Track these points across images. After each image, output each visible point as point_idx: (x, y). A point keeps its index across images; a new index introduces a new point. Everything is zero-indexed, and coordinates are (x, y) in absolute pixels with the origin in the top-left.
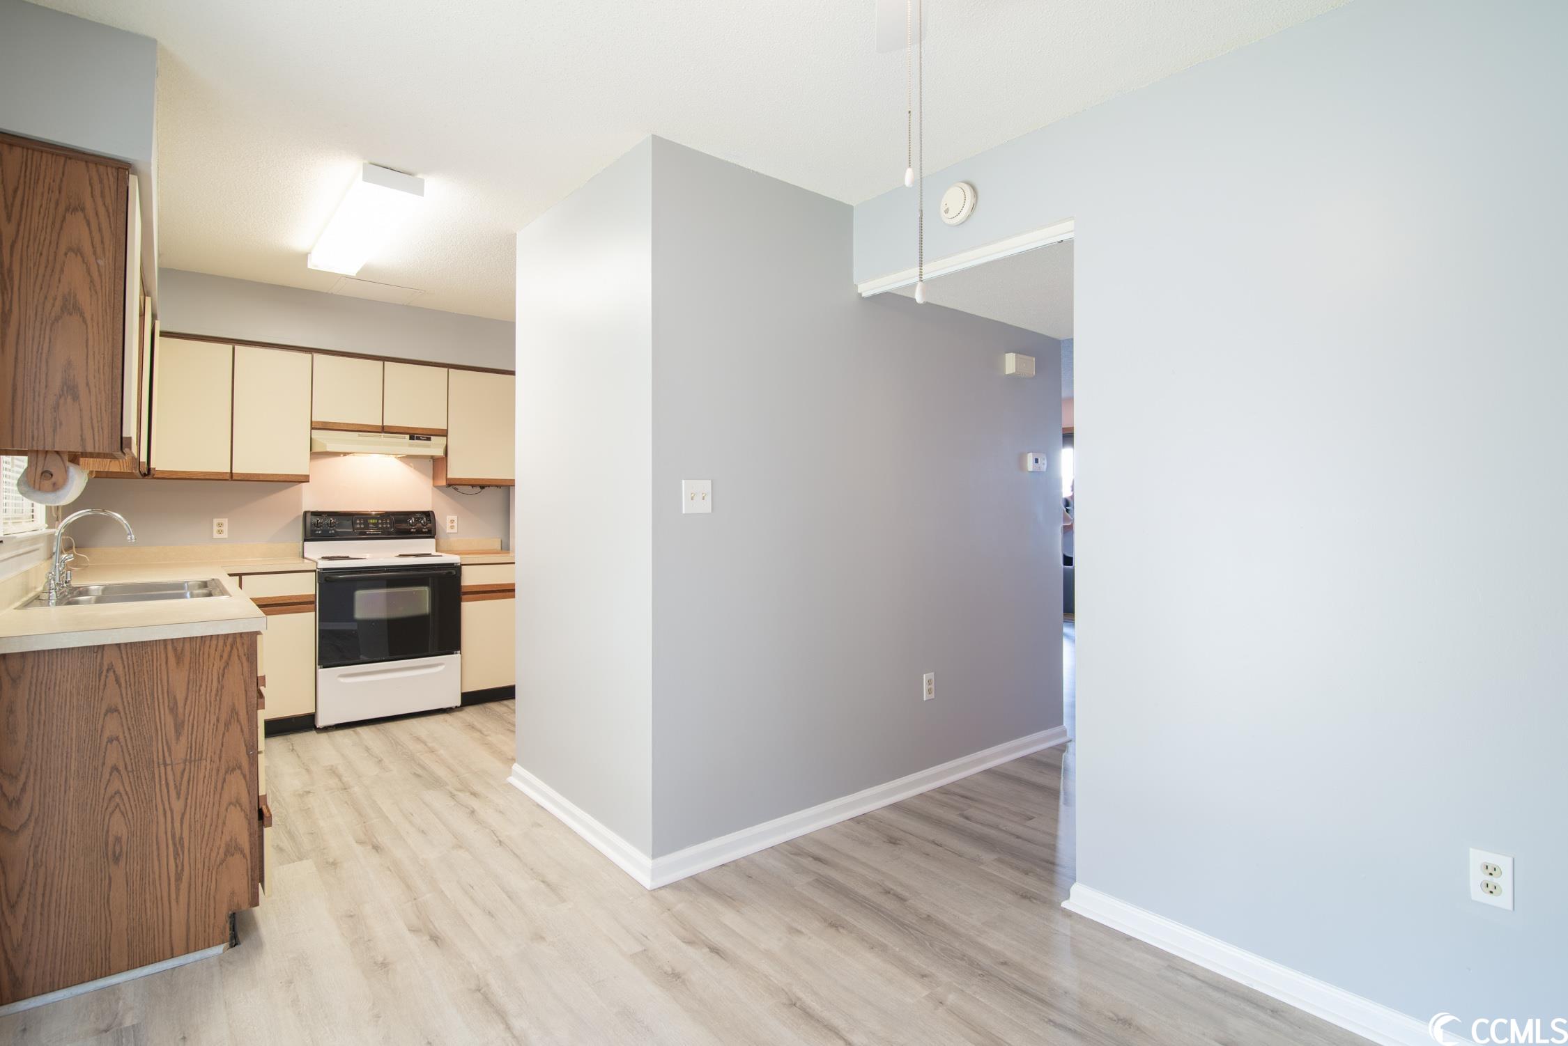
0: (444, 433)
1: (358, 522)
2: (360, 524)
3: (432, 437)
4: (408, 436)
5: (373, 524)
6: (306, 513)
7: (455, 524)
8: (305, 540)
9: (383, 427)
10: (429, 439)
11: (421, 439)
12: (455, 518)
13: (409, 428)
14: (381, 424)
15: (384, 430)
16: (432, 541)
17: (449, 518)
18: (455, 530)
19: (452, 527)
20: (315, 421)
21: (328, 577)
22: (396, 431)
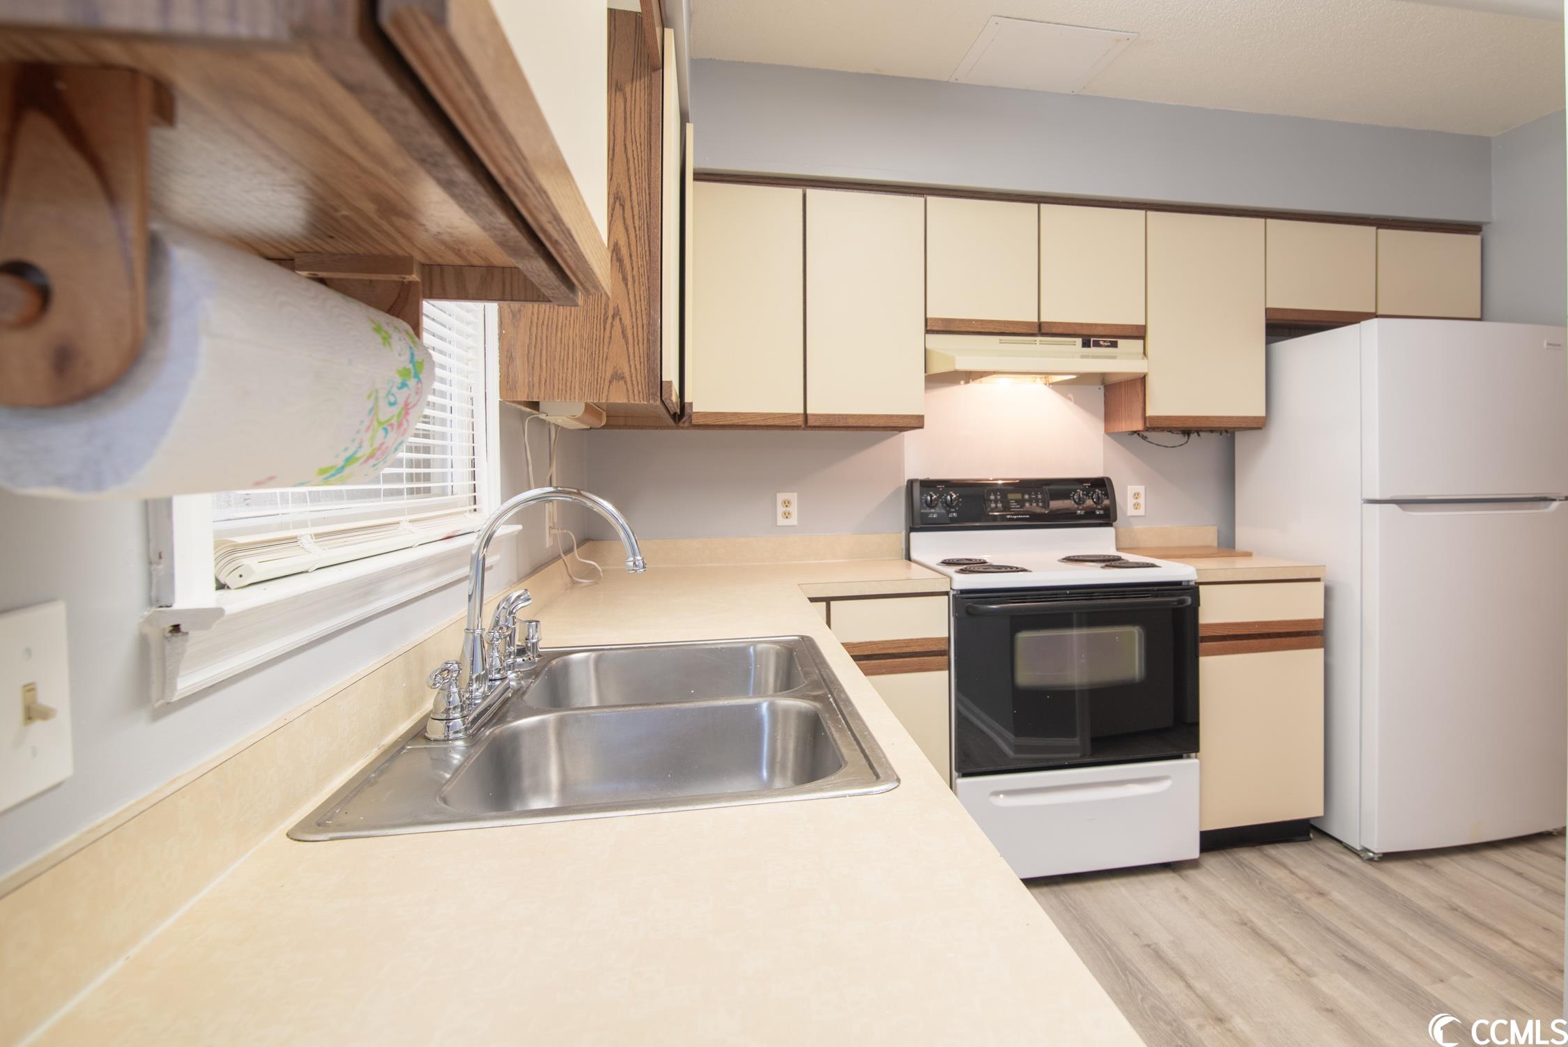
0: (1139, 333)
1: (992, 497)
2: (996, 501)
3: (1120, 342)
4: (1079, 341)
5: (1017, 501)
6: (911, 483)
7: (1142, 500)
8: (912, 528)
9: (1040, 325)
10: (1114, 345)
11: (1101, 346)
12: (1140, 489)
13: (1081, 325)
14: (1036, 320)
15: (1041, 330)
16: (1108, 532)
17: (1131, 490)
18: (1141, 512)
19: (1136, 506)
20: (931, 319)
21: (969, 606)
22: (1060, 331)
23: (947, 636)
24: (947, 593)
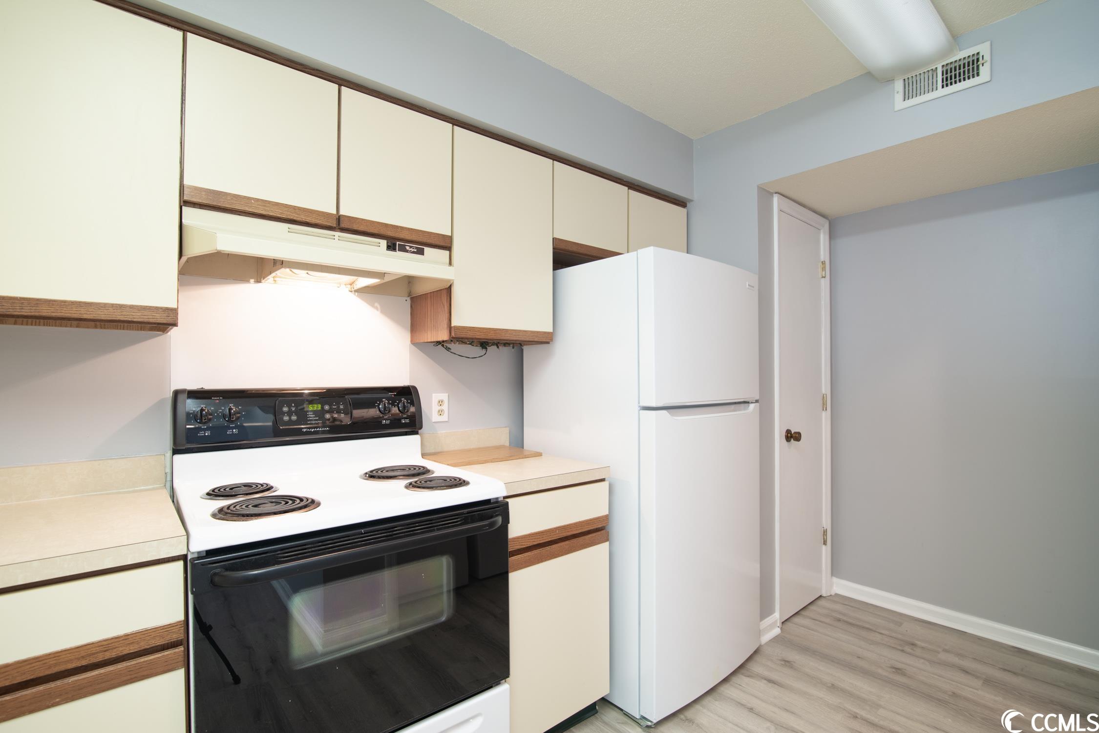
0: (444, 244)
1: (285, 409)
2: (290, 413)
3: (427, 250)
4: (384, 243)
5: (315, 412)
6: (176, 393)
7: (445, 407)
8: (176, 452)
9: (339, 218)
10: (421, 252)
11: (407, 251)
12: (444, 396)
13: (386, 225)
14: (335, 213)
15: (341, 224)
16: (414, 440)
17: (436, 397)
18: (444, 418)
19: (440, 413)
20: (190, 187)
21: (215, 574)
22: (362, 228)
23: (182, 617)
24: (184, 558)
